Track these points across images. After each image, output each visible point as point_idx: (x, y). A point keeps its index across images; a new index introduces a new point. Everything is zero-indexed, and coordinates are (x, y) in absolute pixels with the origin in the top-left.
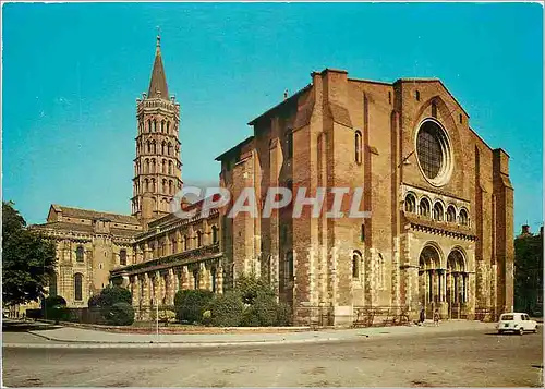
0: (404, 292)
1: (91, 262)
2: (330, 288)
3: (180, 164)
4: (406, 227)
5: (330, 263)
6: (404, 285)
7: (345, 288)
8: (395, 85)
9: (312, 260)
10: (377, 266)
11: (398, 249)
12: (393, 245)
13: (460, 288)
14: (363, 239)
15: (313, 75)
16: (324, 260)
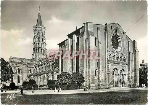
0: (108, 80)
1: (22, 73)
2: (89, 79)
3: (46, 44)
4: (109, 63)
5: (89, 73)
6: (108, 78)
7: (93, 79)
8: (105, 25)
9: (84, 72)
10: (101, 73)
11: (107, 69)
12: (106, 68)
13: (124, 79)
14: (98, 66)
15: (84, 23)
16: (88, 72)
